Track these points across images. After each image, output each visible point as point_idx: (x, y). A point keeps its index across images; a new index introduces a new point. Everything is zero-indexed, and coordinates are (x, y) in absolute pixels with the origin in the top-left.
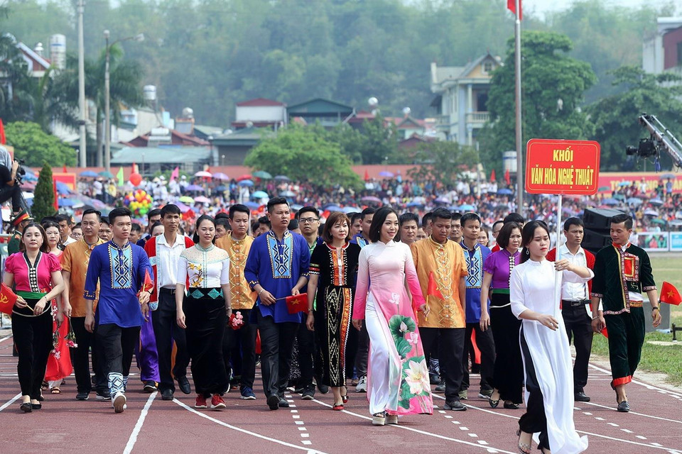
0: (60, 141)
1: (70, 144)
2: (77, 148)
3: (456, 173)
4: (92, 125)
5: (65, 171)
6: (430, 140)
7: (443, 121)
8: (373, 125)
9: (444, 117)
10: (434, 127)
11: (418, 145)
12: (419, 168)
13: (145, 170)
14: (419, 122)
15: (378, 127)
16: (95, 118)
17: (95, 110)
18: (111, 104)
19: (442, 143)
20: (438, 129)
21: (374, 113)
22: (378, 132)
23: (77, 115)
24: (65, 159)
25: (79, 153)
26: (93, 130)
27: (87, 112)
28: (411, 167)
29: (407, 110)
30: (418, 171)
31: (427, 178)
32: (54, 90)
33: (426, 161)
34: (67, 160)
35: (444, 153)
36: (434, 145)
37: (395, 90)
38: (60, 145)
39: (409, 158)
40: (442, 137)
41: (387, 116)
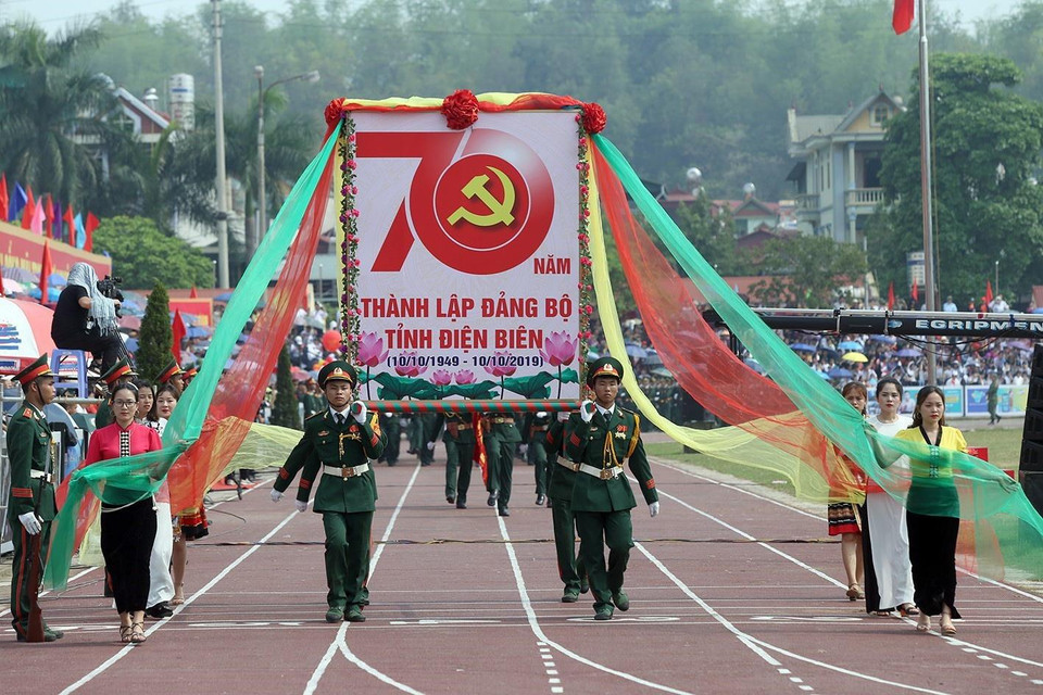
0: (187, 247)
1: (203, 251)
2: (215, 256)
3: (830, 289)
4: (237, 220)
5: (193, 296)
6: (786, 236)
7: (808, 203)
8: (693, 213)
9: (810, 198)
10: (793, 214)
11: (768, 243)
12: (768, 280)
13: (324, 291)
14: (770, 206)
15: (702, 216)
16: (243, 208)
17: (242, 196)
18: (267, 185)
19: (806, 240)
20: (801, 218)
21: (695, 192)
22: (702, 223)
23: (213, 204)
24: (194, 276)
25: (217, 265)
26: (240, 228)
27: (230, 198)
28: (757, 280)
29: (750, 187)
30: (767, 287)
31: (782, 297)
32: (177, 163)
33: (780, 270)
34: (197, 277)
35: (810, 257)
36: (793, 244)
37: (731, 155)
38: (187, 252)
39: (754, 266)
40: (807, 230)
41: (716, 197)
